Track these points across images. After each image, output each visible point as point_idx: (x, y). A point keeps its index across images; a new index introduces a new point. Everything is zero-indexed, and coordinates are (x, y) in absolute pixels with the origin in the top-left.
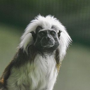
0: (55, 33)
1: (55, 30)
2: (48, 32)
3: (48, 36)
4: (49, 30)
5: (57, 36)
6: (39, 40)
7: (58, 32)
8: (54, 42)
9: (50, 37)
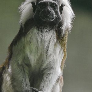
0: (56, 6)
1: (56, 3)
2: (48, 4)
3: (48, 8)
4: (50, 2)
5: (58, 9)
6: (39, 11)
7: (61, 5)
8: (55, 16)
9: (50, 10)
